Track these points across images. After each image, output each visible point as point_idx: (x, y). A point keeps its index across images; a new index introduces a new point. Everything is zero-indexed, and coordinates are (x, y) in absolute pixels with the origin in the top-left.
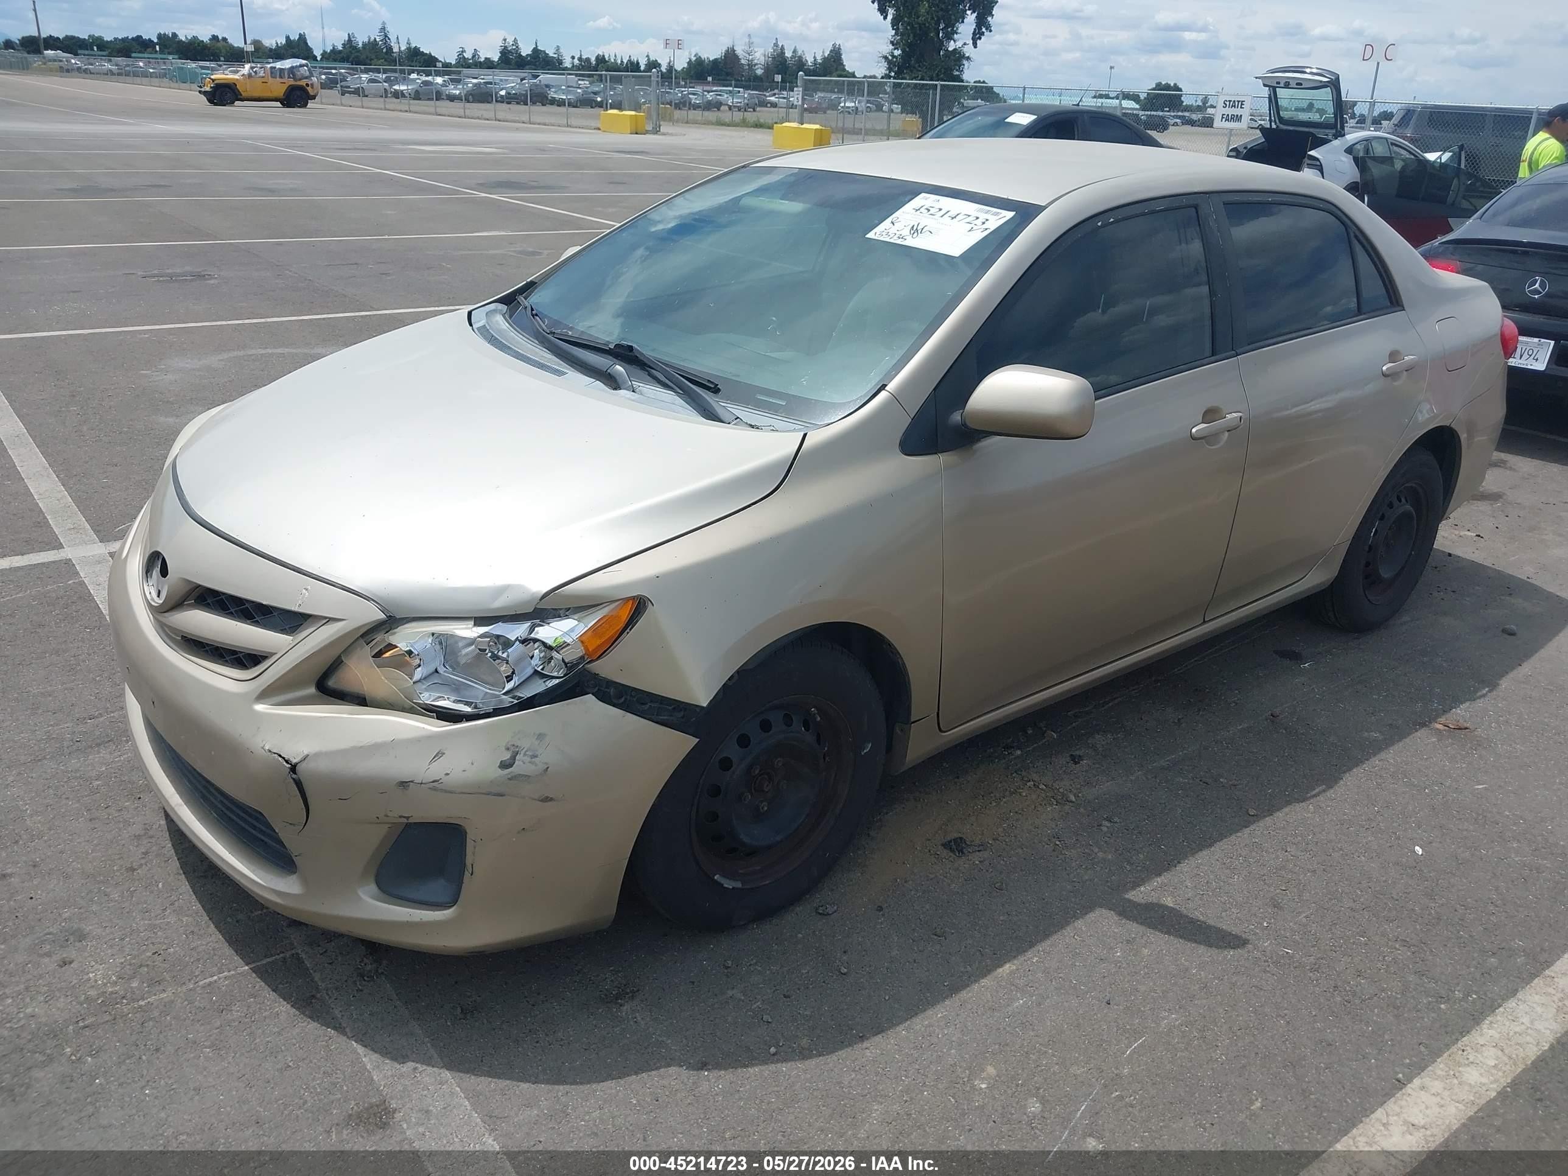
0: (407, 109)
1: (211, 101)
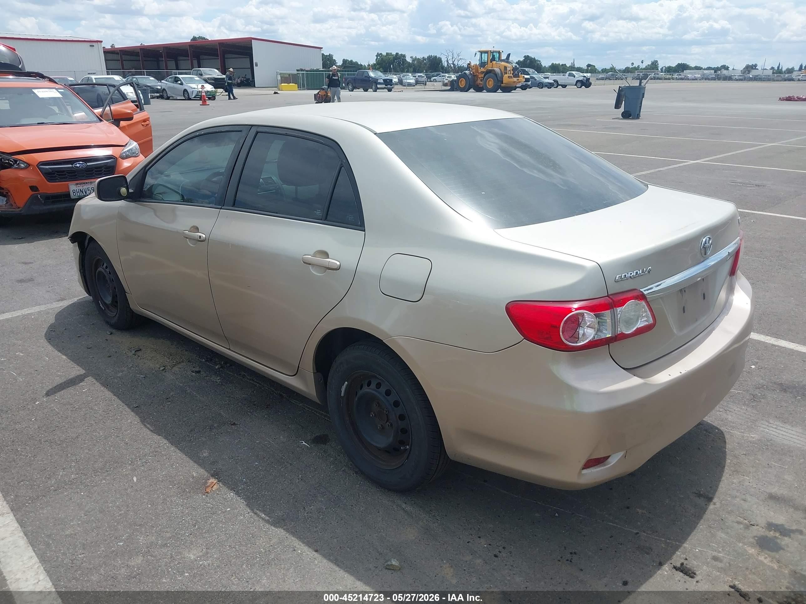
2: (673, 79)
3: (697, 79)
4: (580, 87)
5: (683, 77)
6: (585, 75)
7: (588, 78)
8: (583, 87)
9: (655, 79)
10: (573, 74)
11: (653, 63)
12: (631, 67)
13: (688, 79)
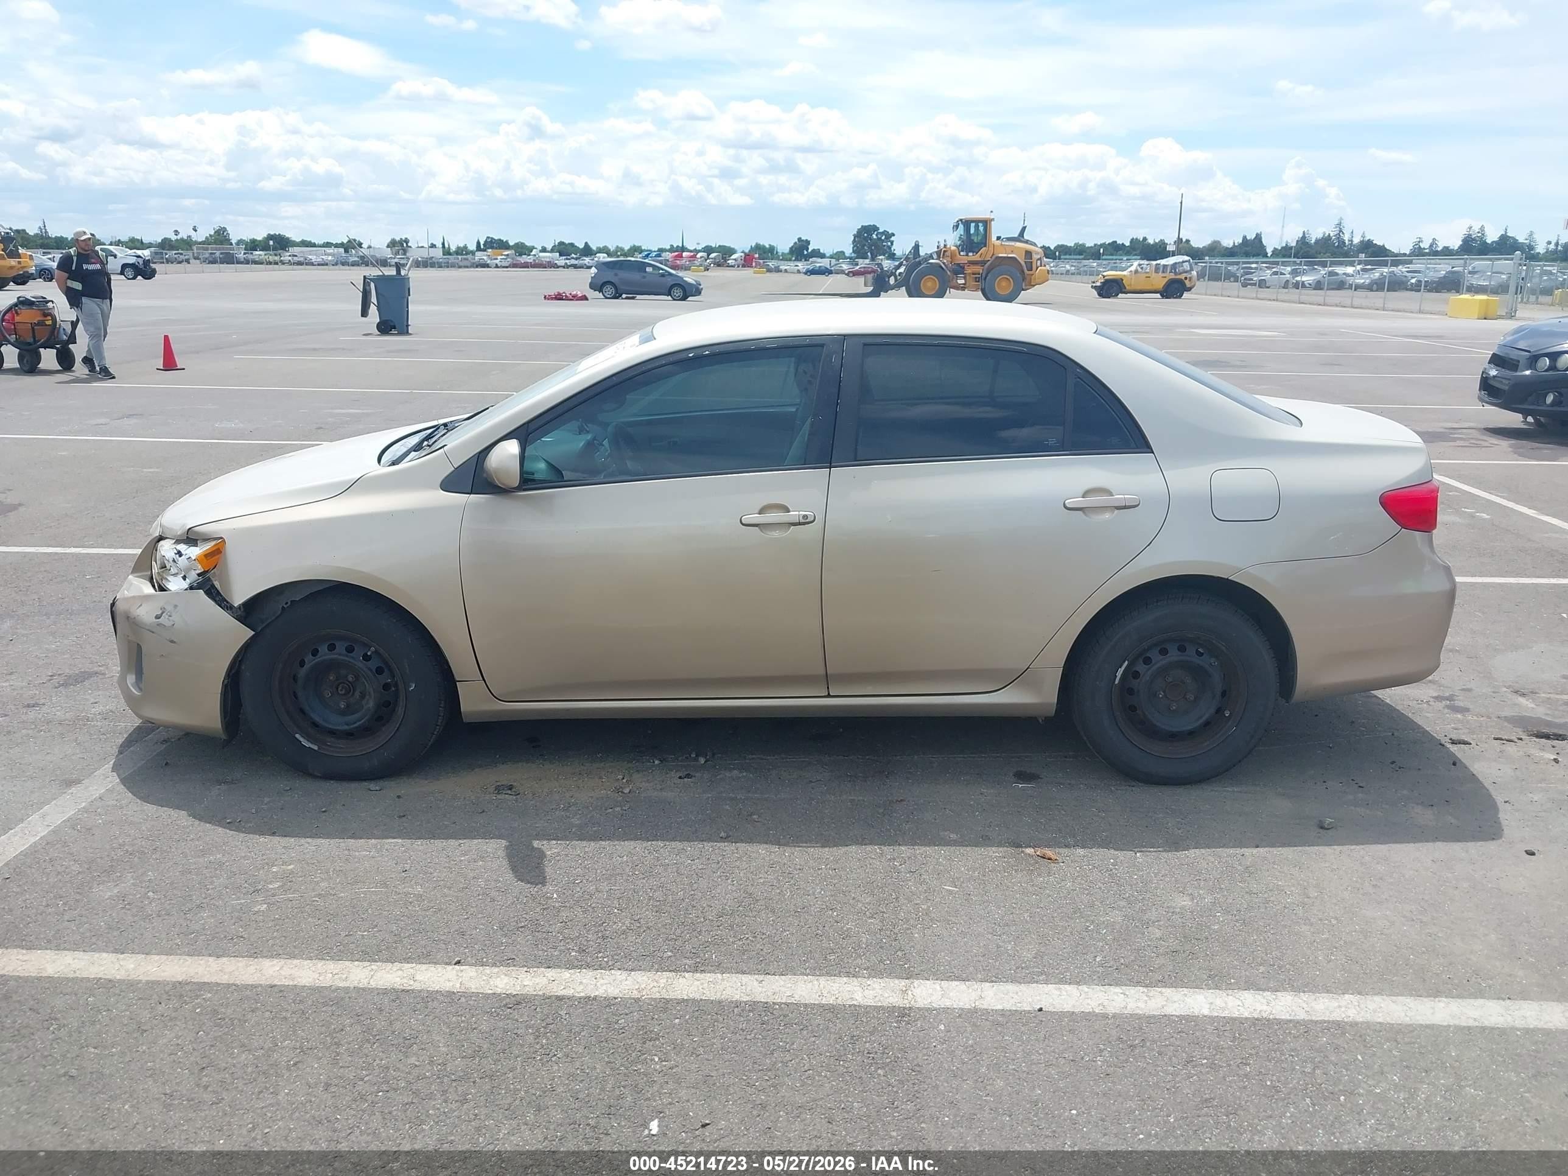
0: (1275, 298)
1: (1101, 295)
2: (284, 264)
3: (327, 265)
4: (134, 278)
5: (302, 259)
6: (139, 252)
7: (147, 258)
8: (139, 277)
9: (248, 264)
10: (112, 252)
11: (217, 232)
12: (174, 238)
13: (312, 264)
